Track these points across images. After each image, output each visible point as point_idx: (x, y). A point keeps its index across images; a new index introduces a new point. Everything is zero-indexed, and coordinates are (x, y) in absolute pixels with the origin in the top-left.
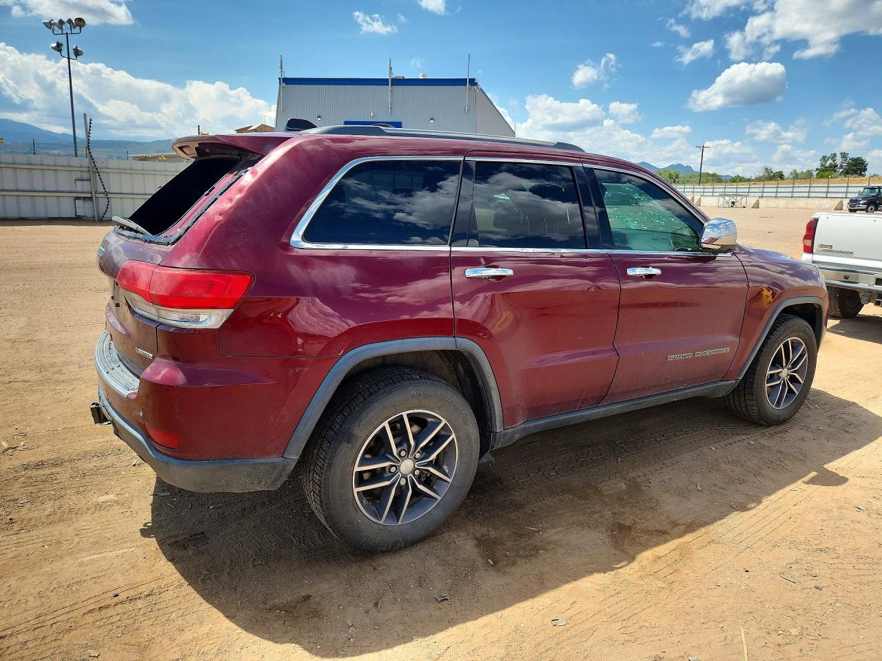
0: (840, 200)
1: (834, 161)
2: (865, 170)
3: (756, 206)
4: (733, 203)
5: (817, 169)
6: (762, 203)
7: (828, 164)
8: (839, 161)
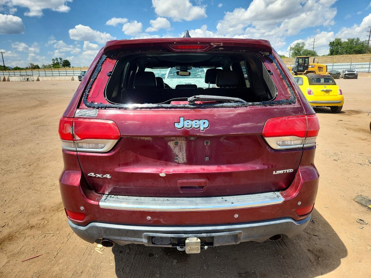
0: (72, 76)
1: (57, 61)
2: (70, 65)
3: (38, 80)
4: (28, 79)
5: (52, 64)
6: (40, 78)
7: (55, 62)
8: (59, 61)
